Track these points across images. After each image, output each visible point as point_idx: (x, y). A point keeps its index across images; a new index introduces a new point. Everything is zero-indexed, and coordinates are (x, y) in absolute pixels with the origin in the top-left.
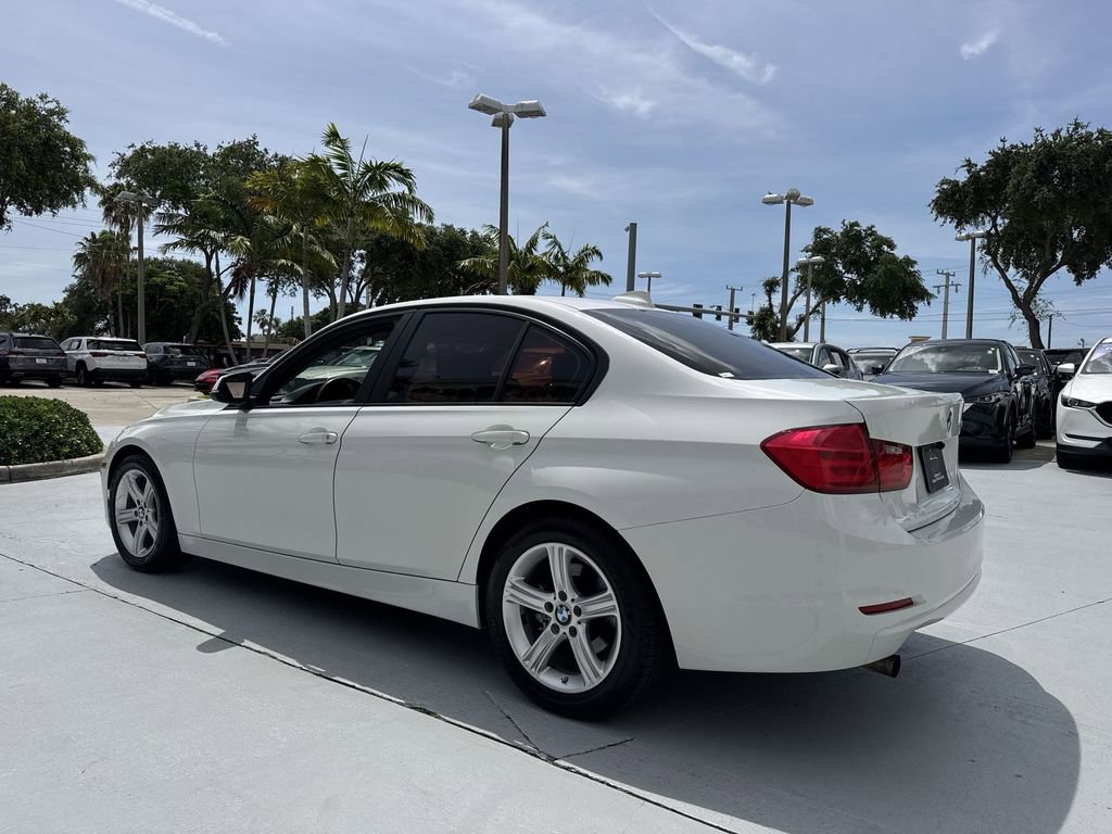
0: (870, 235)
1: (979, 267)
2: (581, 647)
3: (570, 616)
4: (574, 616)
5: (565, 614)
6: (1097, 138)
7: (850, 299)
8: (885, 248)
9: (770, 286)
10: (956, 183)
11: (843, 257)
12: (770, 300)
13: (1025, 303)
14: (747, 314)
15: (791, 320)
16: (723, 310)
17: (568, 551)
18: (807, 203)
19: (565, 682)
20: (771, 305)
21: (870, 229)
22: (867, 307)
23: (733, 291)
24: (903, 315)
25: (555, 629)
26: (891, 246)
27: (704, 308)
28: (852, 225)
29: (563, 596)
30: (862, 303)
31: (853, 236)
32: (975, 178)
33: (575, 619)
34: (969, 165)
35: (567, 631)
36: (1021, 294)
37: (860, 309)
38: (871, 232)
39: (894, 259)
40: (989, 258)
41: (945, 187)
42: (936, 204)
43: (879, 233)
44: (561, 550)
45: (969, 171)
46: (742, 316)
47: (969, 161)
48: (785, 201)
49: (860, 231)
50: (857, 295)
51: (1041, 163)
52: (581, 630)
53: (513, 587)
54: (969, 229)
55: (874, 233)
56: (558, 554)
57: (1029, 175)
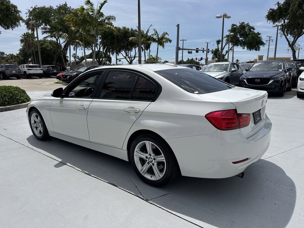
0: (247, 26)
1: (279, 35)
2: (155, 168)
3: (152, 160)
4: (153, 160)
5: (151, 160)
7: (241, 46)
8: (252, 30)
9: (218, 42)
10: (273, 10)
11: (239, 33)
12: (218, 46)
13: (292, 46)
14: (211, 50)
15: (224, 52)
16: (205, 49)
17: (151, 143)
18: (229, 17)
19: (151, 177)
20: (218, 48)
21: (247, 24)
22: (246, 48)
23: (208, 43)
24: (256, 50)
25: (148, 163)
26: (254, 29)
27: (199, 49)
28: (242, 23)
29: (150, 155)
30: (244, 46)
31: (243, 26)
32: (279, 8)
33: (154, 161)
34: (278, 3)
35: (152, 164)
36: (291, 43)
37: (244, 48)
38: (248, 25)
39: (254, 33)
40: (282, 32)
41: (270, 11)
42: (267, 17)
43: (250, 25)
44: (149, 143)
45: (278, 5)
46: (210, 51)
47: (278, 2)
48: (223, 17)
49: (244, 25)
50: (243, 44)
52: (155, 164)
53: (137, 152)
54: (277, 23)
55: (249, 25)
56: (149, 144)
57: (296, 6)
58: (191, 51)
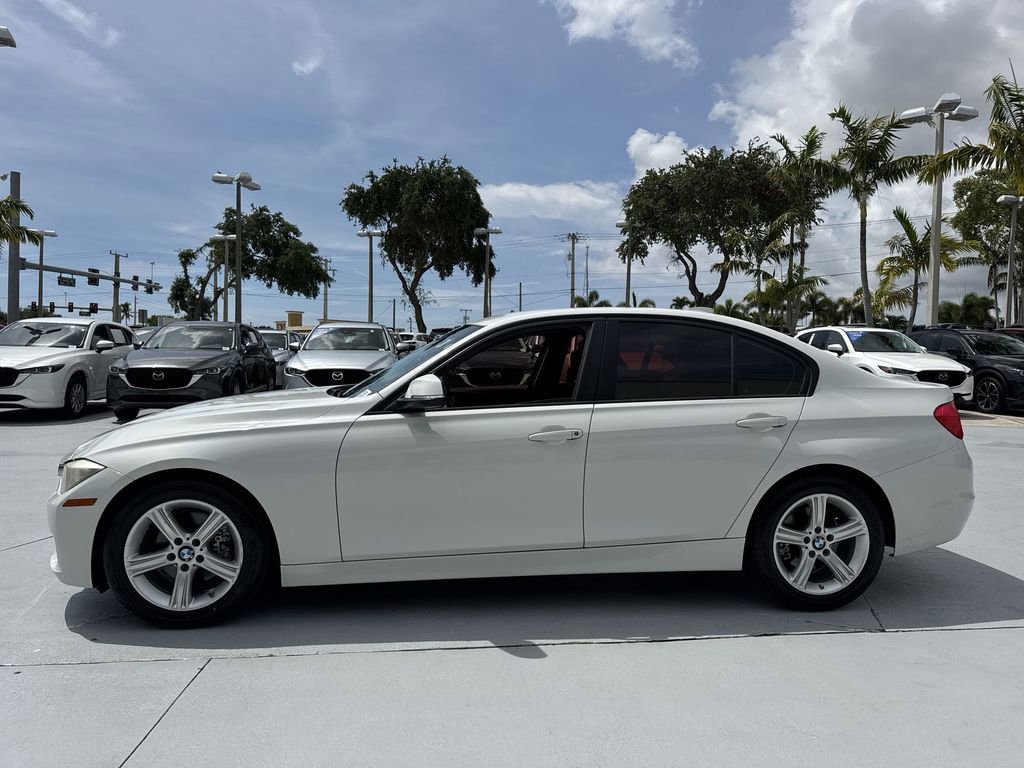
0: (278, 221)
1: (377, 261)
6: (457, 173)
7: (260, 276)
8: (292, 234)
9: (187, 258)
10: (360, 189)
11: (253, 237)
12: (186, 271)
13: (411, 292)
14: (145, 282)
15: (209, 293)
18: (255, 188)
20: (187, 277)
21: (278, 215)
22: (275, 284)
23: (117, 257)
24: (307, 295)
26: (297, 232)
27: (101, 273)
28: (262, 210)
30: (271, 281)
31: (262, 220)
32: (375, 187)
34: (372, 176)
36: (409, 284)
37: (269, 286)
38: (278, 217)
39: (300, 245)
40: (386, 253)
41: (353, 190)
42: (346, 205)
43: (286, 220)
45: (372, 181)
46: (142, 284)
47: (371, 172)
48: (235, 183)
49: (268, 216)
50: (267, 272)
51: (425, 185)
54: (370, 228)
55: (280, 220)
57: (416, 192)
58: (70, 276)
